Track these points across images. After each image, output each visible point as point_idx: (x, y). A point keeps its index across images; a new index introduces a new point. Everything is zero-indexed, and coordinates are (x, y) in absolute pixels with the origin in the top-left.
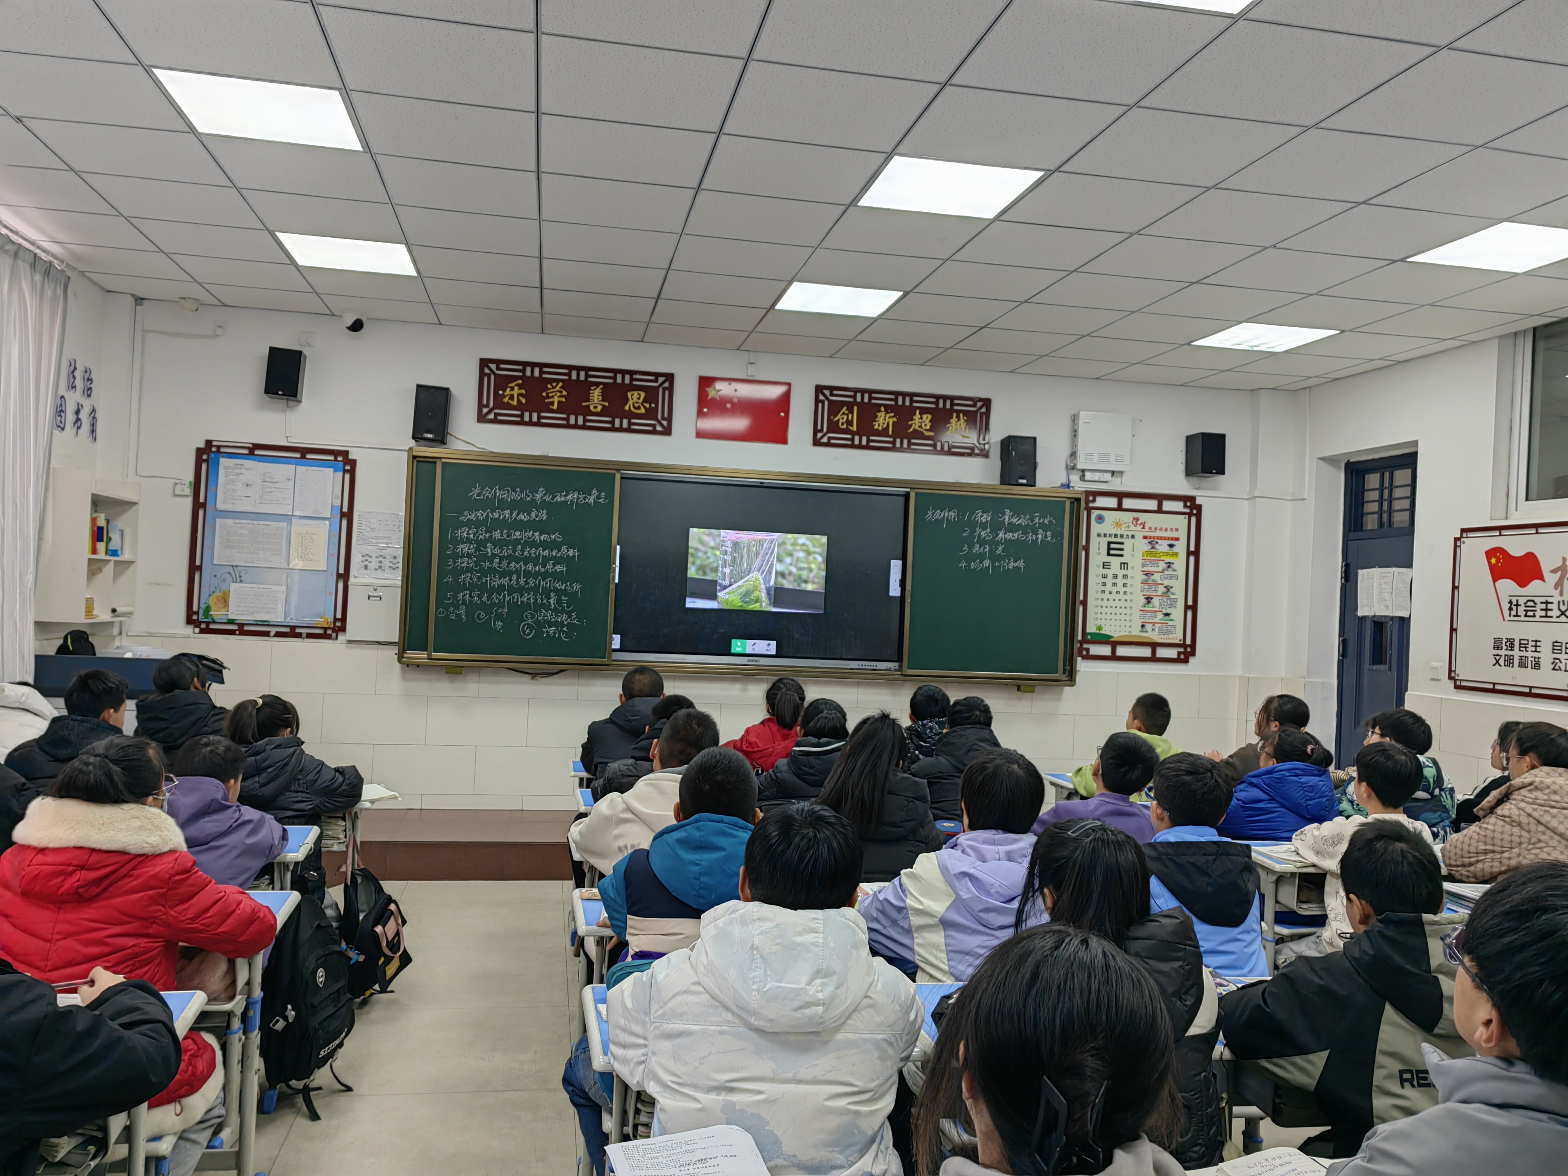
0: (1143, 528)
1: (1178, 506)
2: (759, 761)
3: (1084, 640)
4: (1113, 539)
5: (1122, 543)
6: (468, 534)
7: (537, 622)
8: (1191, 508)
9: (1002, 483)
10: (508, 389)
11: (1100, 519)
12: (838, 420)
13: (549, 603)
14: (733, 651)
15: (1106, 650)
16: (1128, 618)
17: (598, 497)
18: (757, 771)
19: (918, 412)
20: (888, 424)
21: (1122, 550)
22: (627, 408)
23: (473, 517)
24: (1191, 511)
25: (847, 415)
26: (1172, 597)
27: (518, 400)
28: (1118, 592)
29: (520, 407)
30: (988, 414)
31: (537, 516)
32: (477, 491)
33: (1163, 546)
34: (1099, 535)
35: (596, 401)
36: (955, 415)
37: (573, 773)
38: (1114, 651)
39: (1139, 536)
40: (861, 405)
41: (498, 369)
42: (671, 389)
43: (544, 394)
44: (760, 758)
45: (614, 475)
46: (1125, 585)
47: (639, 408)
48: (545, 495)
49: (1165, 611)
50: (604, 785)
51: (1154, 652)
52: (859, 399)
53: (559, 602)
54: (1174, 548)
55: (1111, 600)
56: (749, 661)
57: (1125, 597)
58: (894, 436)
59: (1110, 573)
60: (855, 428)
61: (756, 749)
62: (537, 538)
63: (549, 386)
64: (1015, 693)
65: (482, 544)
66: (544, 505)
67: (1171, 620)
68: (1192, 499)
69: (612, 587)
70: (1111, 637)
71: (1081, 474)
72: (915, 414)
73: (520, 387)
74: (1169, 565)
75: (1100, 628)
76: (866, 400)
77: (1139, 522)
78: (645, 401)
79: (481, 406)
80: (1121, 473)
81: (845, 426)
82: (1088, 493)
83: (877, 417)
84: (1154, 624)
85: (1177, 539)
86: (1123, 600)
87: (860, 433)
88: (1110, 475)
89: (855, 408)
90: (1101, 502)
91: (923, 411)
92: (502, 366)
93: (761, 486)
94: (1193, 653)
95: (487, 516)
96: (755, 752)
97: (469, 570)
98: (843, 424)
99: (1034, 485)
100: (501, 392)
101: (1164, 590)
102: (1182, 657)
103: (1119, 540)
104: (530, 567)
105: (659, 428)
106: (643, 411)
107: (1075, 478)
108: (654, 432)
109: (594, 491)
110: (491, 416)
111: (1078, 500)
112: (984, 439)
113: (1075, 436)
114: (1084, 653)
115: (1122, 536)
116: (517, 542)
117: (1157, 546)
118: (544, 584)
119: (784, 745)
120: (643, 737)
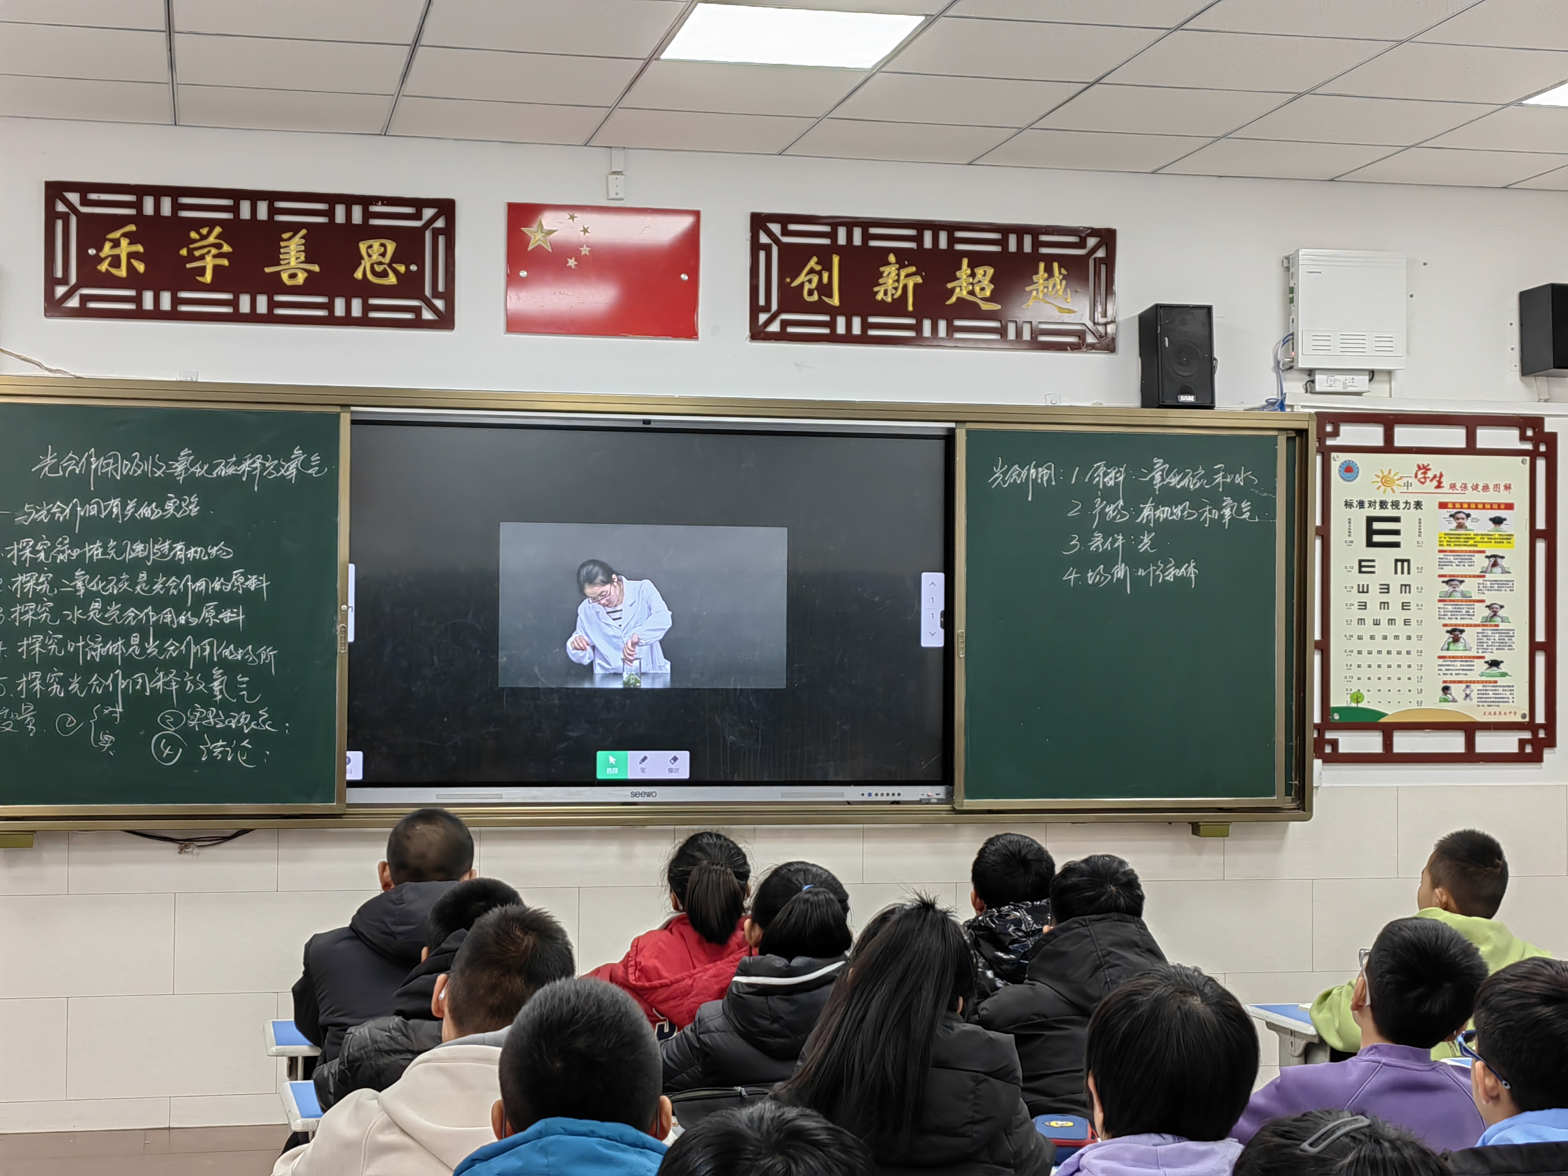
0: (1439, 486)
1: (1510, 438)
2: (664, 1007)
3: (1327, 724)
4: (1378, 512)
5: (1397, 520)
6: (34, 552)
7: (186, 731)
8: (1536, 443)
9: (1145, 404)
10: (108, 246)
11: (1349, 470)
12: (802, 285)
13: (211, 690)
14: (600, 775)
15: (1372, 742)
16: (1414, 673)
17: (306, 464)
18: (661, 1028)
19: (965, 261)
20: (905, 287)
21: (1397, 532)
22: (359, 275)
23: (42, 516)
24: (1536, 447)
25: (820, 273)
26: (1503, 626)
27: (130, 267)
28: (1391, 621)
29: (134, 280)
30: (1109, 262)
31: (178, 509)
32: (49, 460)
33: (1479, 524)
34: (1349, 504)
35: (293, 263)
36: (1042, 266)
37: (274, 1049)
38: (1388, 743)
39: (1430, 503)
40: (847, 252)
41: (85, 202)
42: (449, 232)
43: (184, 252)
44: (667, 999)
45: (337, 416)
46: (1405, 606)
47: (384, 274)
48: (192, 464)
49: (1489, 657)
50: (341, 1072)
51: (1470, 742)
52: (842, 240)
53: (231, 687)
54: (1503, 526)
55: (1378, 638)
56: (634, 795)
57: (1408, 630)
58: (919, 315)
59: (1373, 582)
60: (836, 301)
61: (656, 983)
62: (180, 555)
63: (194, 235)
64: (1186, 837)
65: (63, 572)
66: (191, 485)
67: (1504, 675)
68: (1536, 422)
69: (342, 651)
70: (1384, 715)
71: (1307, 378)
72: (959, 268)
73: (132, 238)
74: (1495, 560)
75: (1358, 698)
76: (857, 240)
77: (1430, 474)
78: (395, 259)
79: (51, 282)
80: (1390, 373)
81: (815, 297)
82: (1323, 418)
83: (880, 275)
84: (1468, 684)
85: (1509, 507)
86: (1403, 638)
87: (847, 310)
88: (1367, 378)
89: (836, 259)
90: (1349, 434)
91: (977, 260)
92: (93, 196)
93: (647, 429)
94: (1551, 742)
95: (74, 511)
96: (655, 988)
97: (38, 627)
98: (811, 293)
99: (1211, 407)
100: (92, 252)
101: (1487, 613)
102: (1529, 749)
103: (1389, 512)
104: (168, 616)
105: (427, 315)
106: (392, 279)
107: (1294, 387)
108: (418, 323)
109: (297, 452)
110: (74, 302)
111: (1302, 433)
112: (1105, 315)
113: (1292, 301)
114: (1328, 750)
115: (1395, 505)
116: (137, 565)
117: (1468, 523)
118: (197, 650)
119: (710, 972)
120: (414, 971)
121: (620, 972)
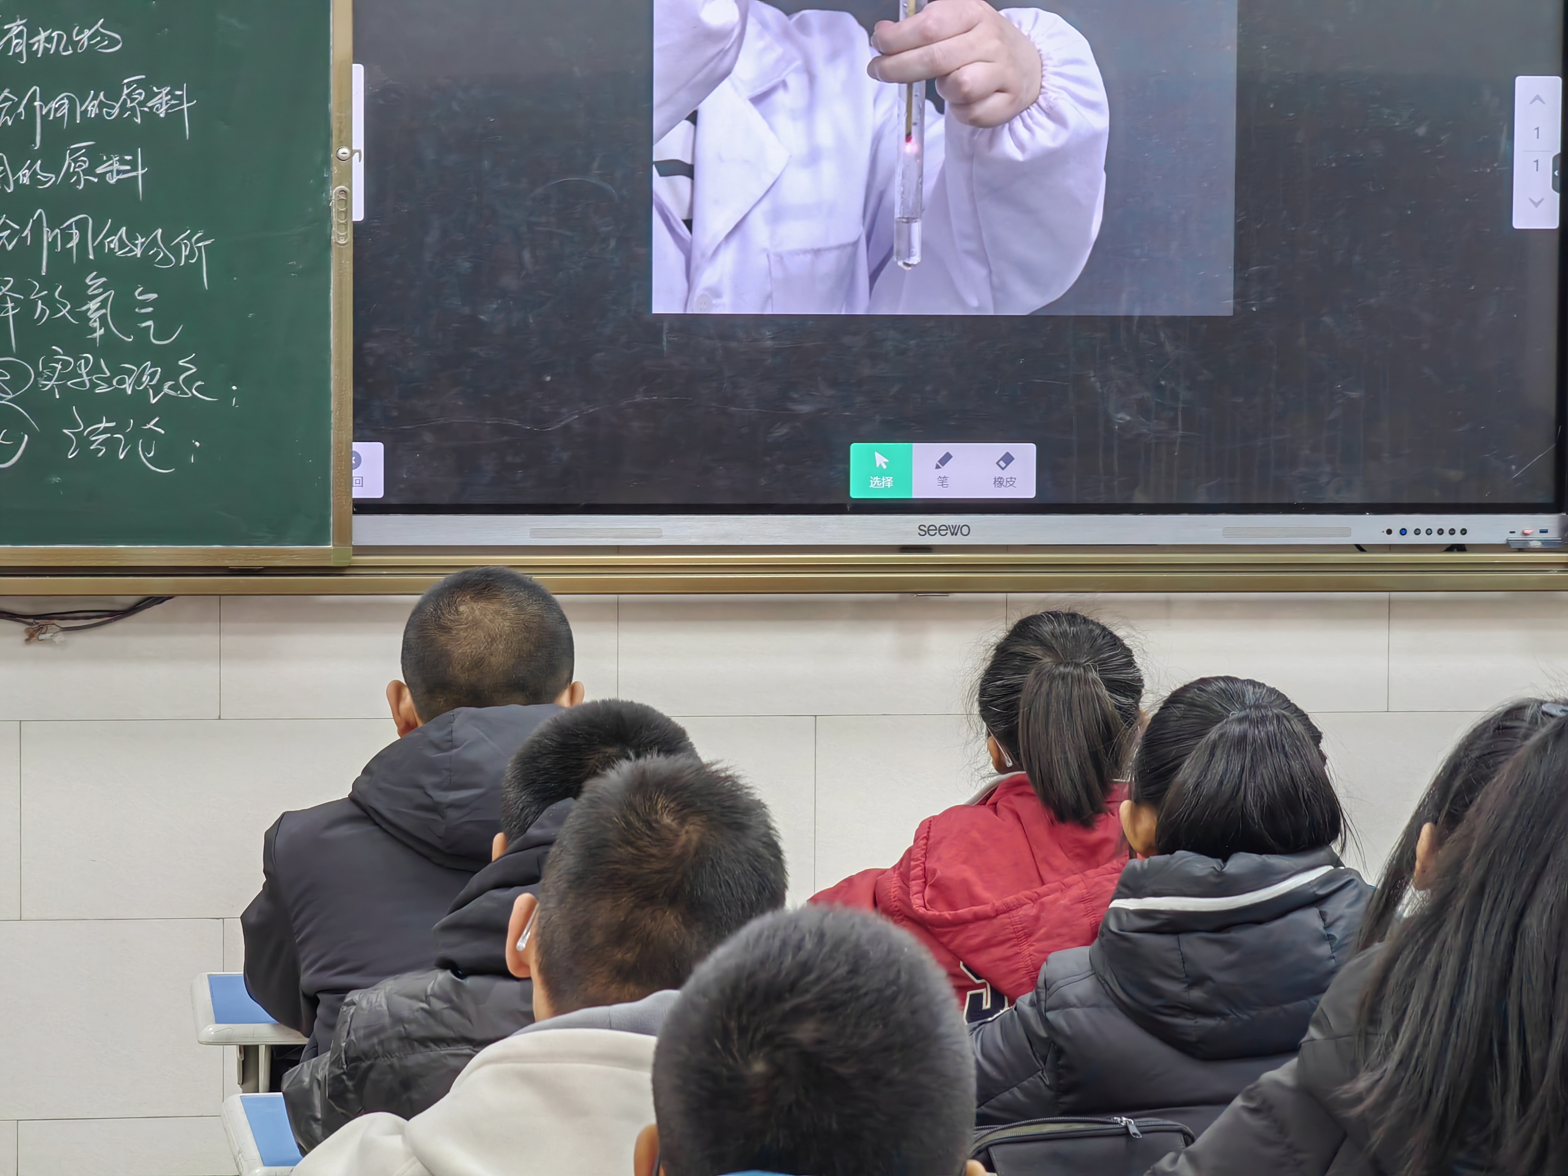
7: (36, 401)
14: (856, 492)
37: (211, 1030)
44: (987, 945)
53: (123, 311)
62: (19, 46)
69: (342, 239)
118: (55, 237)
119: (1075, 892)
120: (476, 881)
121: (893, 888)
